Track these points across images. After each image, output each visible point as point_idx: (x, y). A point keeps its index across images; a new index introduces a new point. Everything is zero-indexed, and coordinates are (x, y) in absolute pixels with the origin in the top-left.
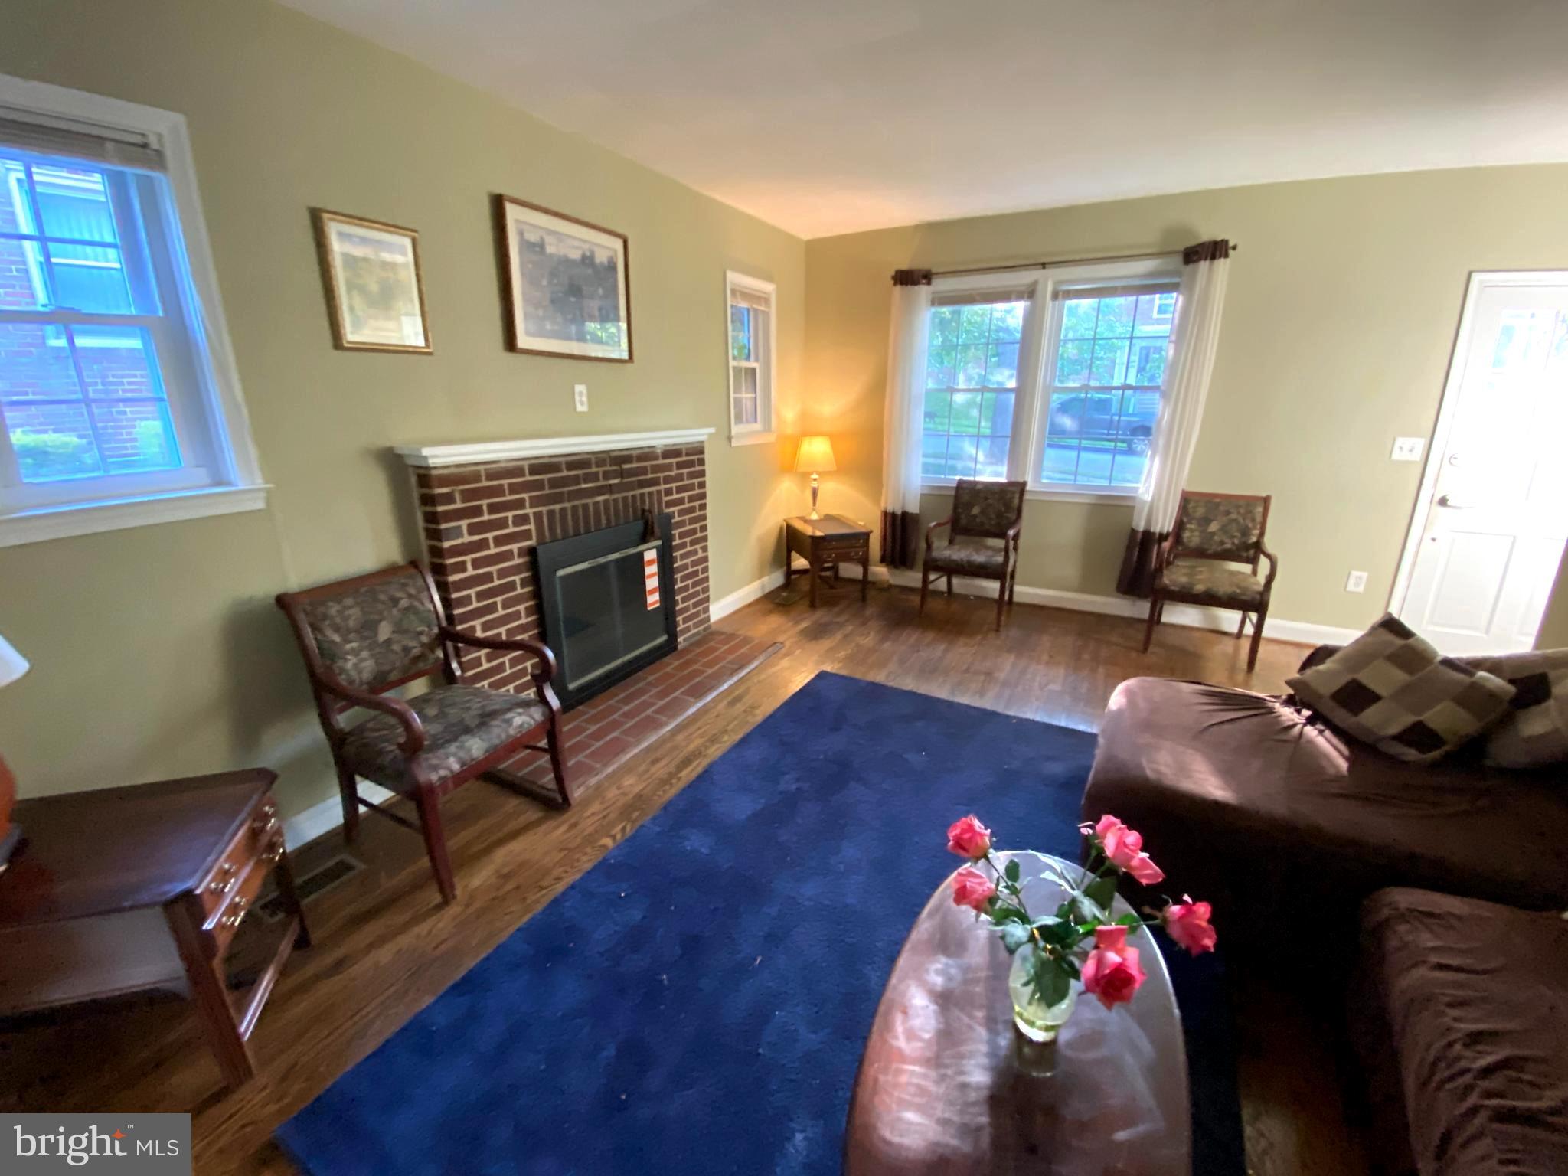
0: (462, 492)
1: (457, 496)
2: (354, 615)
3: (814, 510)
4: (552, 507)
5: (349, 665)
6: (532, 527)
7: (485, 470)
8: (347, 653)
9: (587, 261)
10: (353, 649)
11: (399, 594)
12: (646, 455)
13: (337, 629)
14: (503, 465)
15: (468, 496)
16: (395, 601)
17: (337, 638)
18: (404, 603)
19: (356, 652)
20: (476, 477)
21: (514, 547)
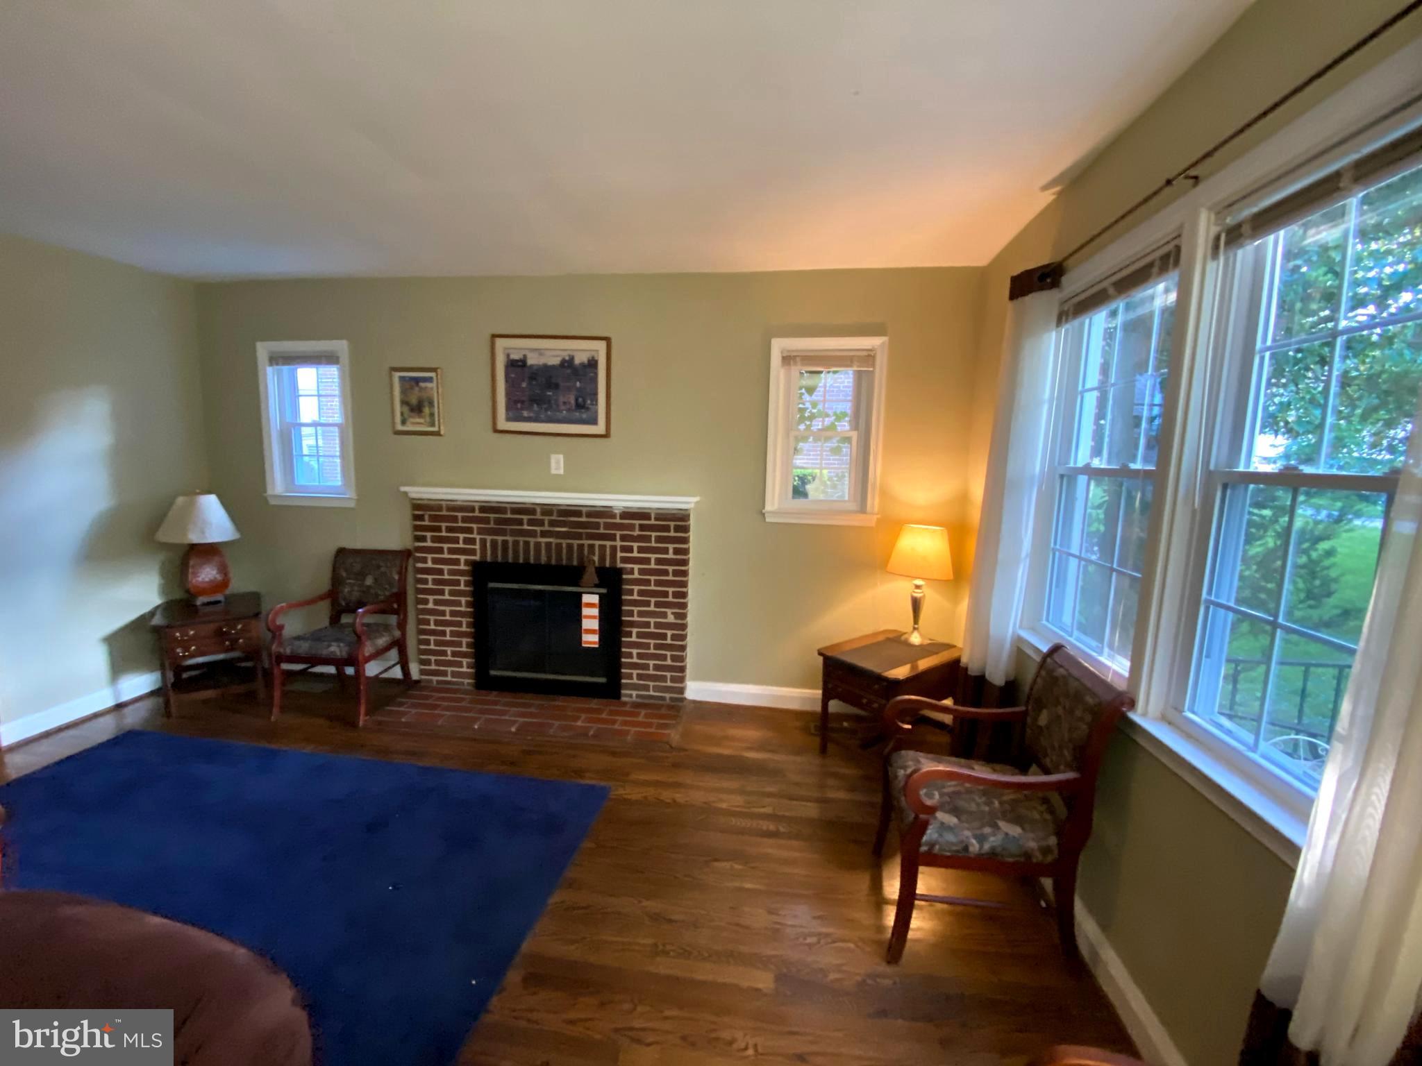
0: (430, 516)
1: (426, 517)
2: (357, 567)
3: (915, 629)
4: (495, 537)
5: (346, 590)
6: (477, 547)
7: (447, 505)
8: (346, 584)
9: (566, 364)
10: (350, 583)
11: (381, 564)
12: (605, 513)
13: (346, 570)
14: (458, 503)
15: (433, 518)
16: (379, 567)
17: (344, 574)
18: (383, 569)
19: (352, 585)
20: (440, 508)
21: (463, 558)
